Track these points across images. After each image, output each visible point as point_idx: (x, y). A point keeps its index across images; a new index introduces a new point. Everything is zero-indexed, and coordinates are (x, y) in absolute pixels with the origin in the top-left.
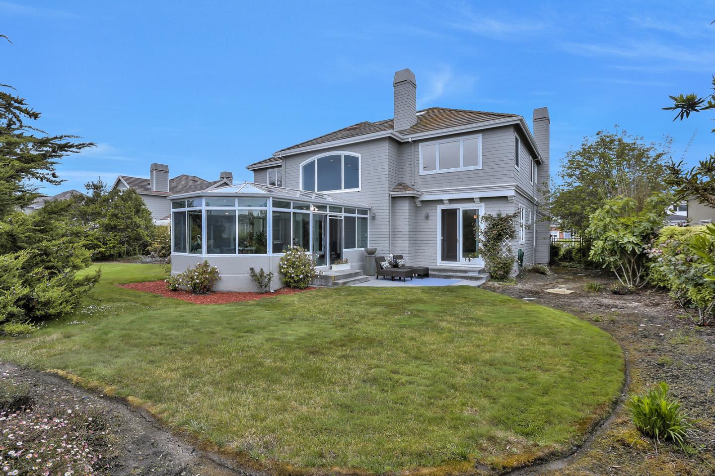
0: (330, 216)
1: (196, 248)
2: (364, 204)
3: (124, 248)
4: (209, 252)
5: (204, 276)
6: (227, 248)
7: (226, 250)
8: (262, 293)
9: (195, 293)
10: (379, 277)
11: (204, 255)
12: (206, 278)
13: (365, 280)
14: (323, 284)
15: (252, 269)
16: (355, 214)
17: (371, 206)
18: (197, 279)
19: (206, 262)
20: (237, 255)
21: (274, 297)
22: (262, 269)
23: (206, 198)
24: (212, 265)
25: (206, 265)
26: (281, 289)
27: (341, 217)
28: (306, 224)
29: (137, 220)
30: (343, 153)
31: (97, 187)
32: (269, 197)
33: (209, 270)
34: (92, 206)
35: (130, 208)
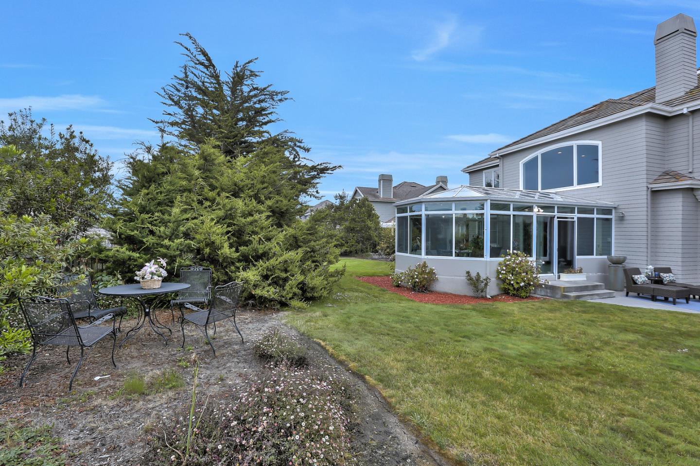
0: (558, 218)
1: (416, 249)
2: (607, 202)
3: (360, 246)
4: (427, 254)
5: (423, 276)
6: (444, 250)
7: (443, 252)
8: (477, 298)
9: (414, 290)
10: (630, 294)
11: (423, 256)
12: (424, 278)
13: (608, 296)
14: (549, 295)
15: (468, 273)
16: (594, 214)
17: (617, 203)
18: (417, 278)
19: (425, 263)
20: (453, 258)
21: (491, 303)
22: (478, 273)
23: (426, 203)
24: (430, 266)
25: (425, 265)
26: (498, 295)
27: (573, 218)
28: (527, 227)
29: (369, 223)
30: (575, 143)
31: (342, 198)
32: (487, 200)
33: (427, 271)
34: (339, 213)
35: (364, 213)
